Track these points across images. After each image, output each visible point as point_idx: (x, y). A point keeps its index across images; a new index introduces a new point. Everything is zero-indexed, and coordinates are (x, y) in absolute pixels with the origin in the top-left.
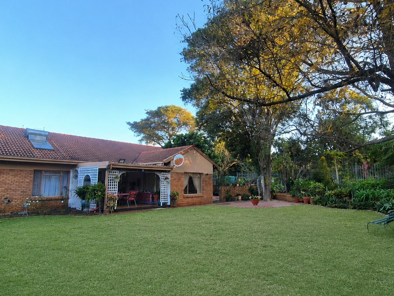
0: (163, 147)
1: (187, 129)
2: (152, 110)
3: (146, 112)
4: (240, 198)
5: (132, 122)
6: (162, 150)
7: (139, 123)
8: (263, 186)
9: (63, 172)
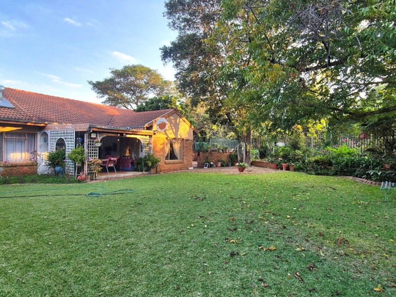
0: (134, 110)
1: (155, 92)
2: (118, 69)
3: (111, 71)
4: (219, 164)
5: (94, 82)
6: (134, 113)
7: (102, 83)
8: (244, 153)
9: (28, 134)
